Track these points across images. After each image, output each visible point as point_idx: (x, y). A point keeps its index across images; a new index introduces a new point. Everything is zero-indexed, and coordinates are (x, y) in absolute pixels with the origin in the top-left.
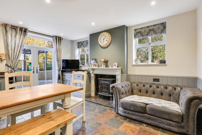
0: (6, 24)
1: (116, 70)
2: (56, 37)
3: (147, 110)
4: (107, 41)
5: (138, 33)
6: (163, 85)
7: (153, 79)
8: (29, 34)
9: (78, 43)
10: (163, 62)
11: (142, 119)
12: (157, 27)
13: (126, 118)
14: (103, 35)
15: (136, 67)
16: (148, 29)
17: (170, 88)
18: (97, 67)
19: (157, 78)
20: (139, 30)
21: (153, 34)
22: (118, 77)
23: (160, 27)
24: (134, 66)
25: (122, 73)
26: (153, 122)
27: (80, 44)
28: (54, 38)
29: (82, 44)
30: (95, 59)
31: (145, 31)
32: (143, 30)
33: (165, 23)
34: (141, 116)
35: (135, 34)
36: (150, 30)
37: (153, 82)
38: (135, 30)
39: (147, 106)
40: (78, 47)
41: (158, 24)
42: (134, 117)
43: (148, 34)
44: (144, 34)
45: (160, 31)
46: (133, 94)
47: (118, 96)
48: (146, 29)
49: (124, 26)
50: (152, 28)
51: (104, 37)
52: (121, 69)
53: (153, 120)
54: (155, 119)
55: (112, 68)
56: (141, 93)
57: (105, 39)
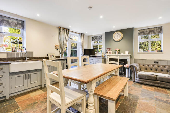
0: (61, 27)
1: (128, 56)
2: (82, 33)
3: (158, 78)
4: (120, 37)
5: (141, 32)
6: (162, 65)
7: (154, 62)
8: (70, 33)
9: (93, 37)
10: (160, 51)
11: (153, 84)
12: (156, 29)
13: (142, 84)
14: (117, 33)
15: (141, 55)
16: (149, 30)
17: (167, 67)
18: (111, 54)
19: (157, 61)
20: (142, 31)
21: (152, 33)
22: (129, 61)
23: (158, 29)
24: (138, 53)
25: (131, 57)
26: (161, 85)
27: (94, 38)
28: (81, 35)
29: (96, 38)
30: (110, 49)
31: (146, 31)
32: (145, 30)
33: (162, 27)
34: (153, 82)
35: (139, 33)
36: (150, 31)
37: (154, 64)
38: (139, 30)
39: (157, 76)
40: (93, 40)
41: (157, 28)
42: (147, 83)
43: (149, 33)
44: (145, 33)
45: (158, 32)
46: (141, 71)
47: (135, 71)
48: (147, 30)
49: (133, 28)
50: (151, 30)
51: (117, 35)
52: (130, 55)
53: (161, 84)
54: (163, 83)
55: (123, 55)
56: (147, 70)
57: (119, 36)
